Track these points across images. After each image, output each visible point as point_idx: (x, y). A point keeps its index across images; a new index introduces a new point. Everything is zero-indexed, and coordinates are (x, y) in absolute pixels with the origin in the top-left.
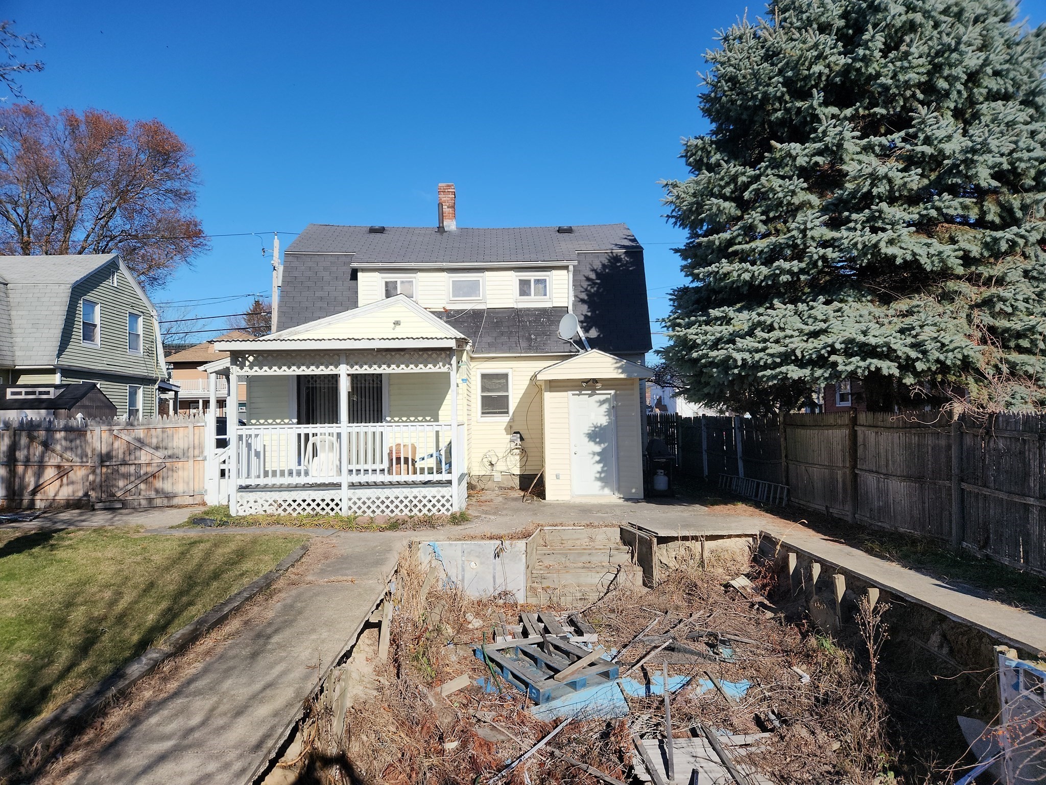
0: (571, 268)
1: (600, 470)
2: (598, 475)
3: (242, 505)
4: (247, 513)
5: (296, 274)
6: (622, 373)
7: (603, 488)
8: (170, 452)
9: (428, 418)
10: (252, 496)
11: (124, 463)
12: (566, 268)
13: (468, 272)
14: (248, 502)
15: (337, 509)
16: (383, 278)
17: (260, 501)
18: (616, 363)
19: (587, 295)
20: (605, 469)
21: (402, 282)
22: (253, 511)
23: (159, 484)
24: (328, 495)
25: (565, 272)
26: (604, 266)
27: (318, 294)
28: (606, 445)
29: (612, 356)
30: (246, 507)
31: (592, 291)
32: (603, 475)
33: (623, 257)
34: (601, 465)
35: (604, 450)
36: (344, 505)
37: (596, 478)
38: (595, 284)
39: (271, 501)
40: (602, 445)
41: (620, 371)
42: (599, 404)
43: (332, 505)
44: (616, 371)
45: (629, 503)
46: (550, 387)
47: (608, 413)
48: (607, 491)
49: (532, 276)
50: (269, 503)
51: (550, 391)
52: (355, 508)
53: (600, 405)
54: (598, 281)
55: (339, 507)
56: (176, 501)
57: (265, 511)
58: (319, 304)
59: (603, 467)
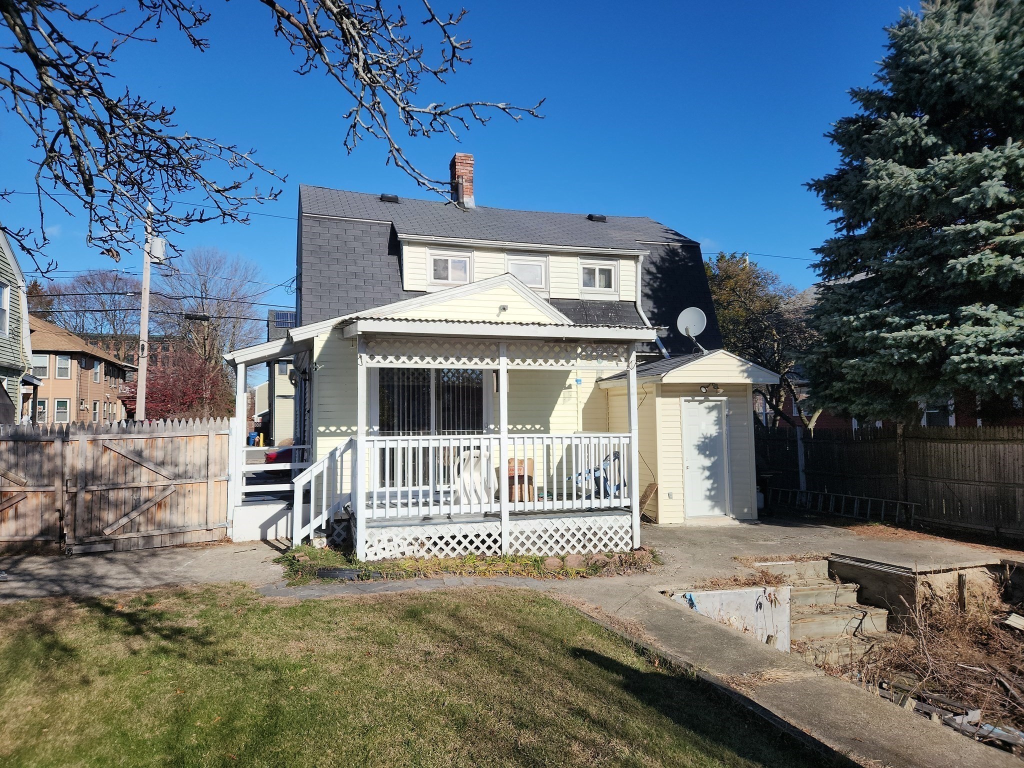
0: (641, 258)
1: (710, 487)
2: (708, 493)
3: (371, 546)
4: (379, 557)
5: (320, 242)
6: (748, 377)
7: (713, 507)
8: (181, 469)
9: (538, 427)
10: (385, 534)
11: (115, 487)
12: (635, 258)
13: (530, 255)
14: (380, 541)
15: (495, 547)
16: (431, 255)
17: (397, 540)
18: (741, 366)
19: (651, 290)
20: (716, 485)
21: (453, 262)
22: (387, 554)
23: (163, 515)
24: (483, 529)
25: (632, 263)
26: (662, 259)
27: (352, 269)
28: (716, 458)
29: (738, 358)
30: (377, 548)
31: (655, 285)
32: (713, 493)
33: (680, 251)
34: (711, 481)
35: (713, 464)
36: (505, 541)
37: (706, 496)
38: (658, 278)
39: (410, 539)
40: (712, 458)
41: (746, 375)
42: (708, 410)
43: (489, 542)
44: (741, 375)
45: (745, 525)
46: (662, 392)
47: (718, 422)
48: (717, 512)
49: (598, 265)
50: (407, 542)
51: (662, 397)
52: (517, 545)
53: (709, 412)
54: (660, 276)
55: (498, 544)
56: (190, 538)
57: (403, 554)
58: (354, 282)
59: (713, 484)
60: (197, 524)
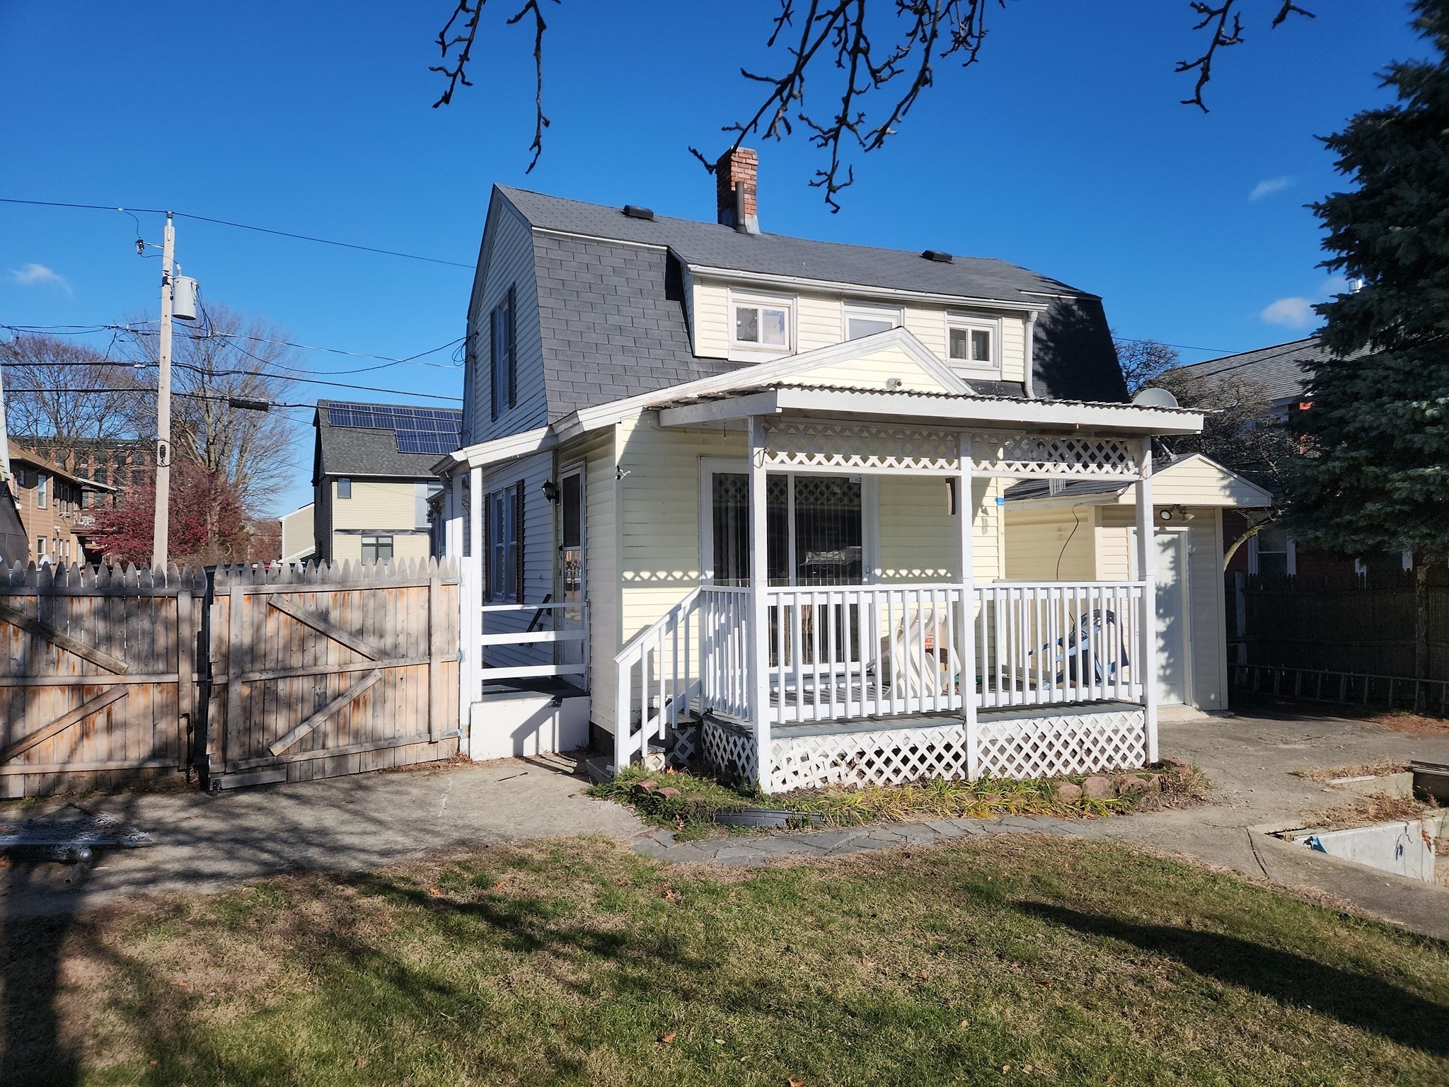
0: (1034, 316)
1: (1164, 662)
2: (1161, 672)
3: (778, 768)
4: (790, 787)
5: (562, 274)
6: (1230, 496)
7: (1168, 693)
8: (388, 641)
9: (942, 572)
10: (799, 746)
11: (287, 672)
12: (1024, 315)
13: (877, 306)
14: (789, 760)
15: (956, 765)
16: (734, 301)
17: (815, 759)
18: (1223, 479)
19: (1042, 365)
20: (1172, 660)
21: (766, 313)
22: (800, 782)
23: (363, 719)
24: (938, 735)
25: (1018, 323)
26: (1053, 319)
27: (614, 319)
28: (1172, 619)
29: (1219, 466)
30: (786, 772)
31: (1047, 359)
32: (1168, 672)
34: (1166, 654)
35: (1169, 627)
36: (973, 754)
37: (1159, 676)
38: (1048, 348)
39: (834, 756)
40: (1167, 620)
41: (1228, 493)
42: (1162, 548)
43: (948, 757)
44: (1222, 493)
45: (1216, 720)
46: (1104, 518)
47: (1176, 565)
48: (1174, 700)
49: (970, 324)
50: (829, 761)
51: (1104, 526)
52: (987, 762)
53: (1164, 551)
54: (1051, 344)
55: (961, 761)
56: (406, 756)
57: (825, 779)
58: (618, 340)
59: (1169, 658)
60: (413, 733)
